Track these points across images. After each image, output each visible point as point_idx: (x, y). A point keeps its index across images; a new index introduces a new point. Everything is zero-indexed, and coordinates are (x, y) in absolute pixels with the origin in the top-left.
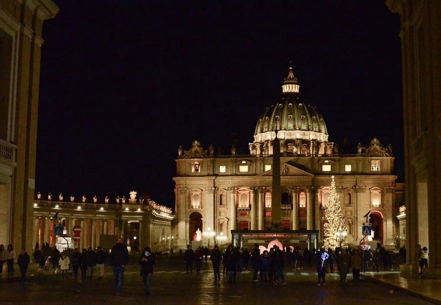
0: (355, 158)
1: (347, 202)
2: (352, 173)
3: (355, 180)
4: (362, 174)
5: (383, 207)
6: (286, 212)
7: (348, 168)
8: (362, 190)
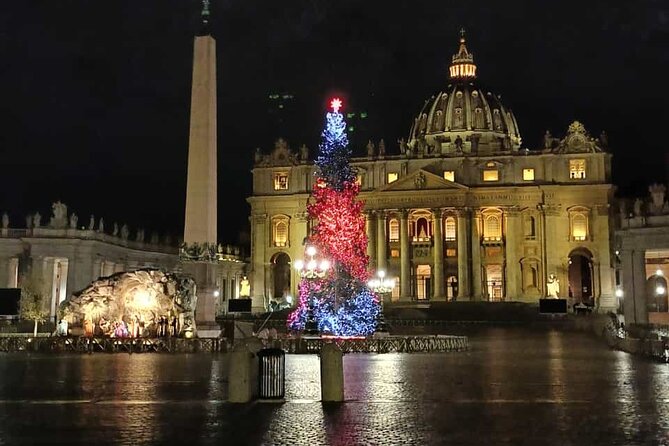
0: (540, 156)
1: (528, 232)
2: (535, 183)
3: (541, 194)
4: (554, 183)
5: (592, 240)
6: (423, 249)
7: (529, 175)
8: (553, 210)
